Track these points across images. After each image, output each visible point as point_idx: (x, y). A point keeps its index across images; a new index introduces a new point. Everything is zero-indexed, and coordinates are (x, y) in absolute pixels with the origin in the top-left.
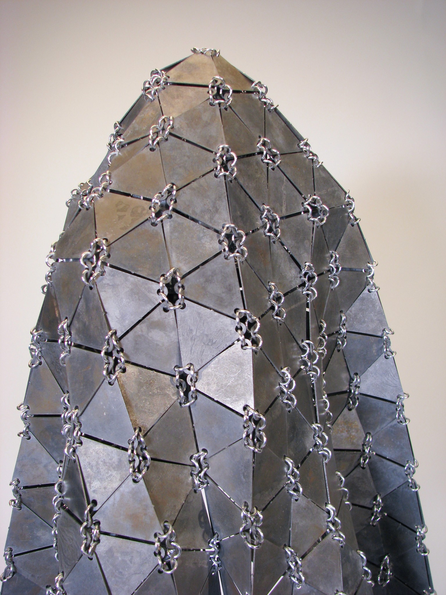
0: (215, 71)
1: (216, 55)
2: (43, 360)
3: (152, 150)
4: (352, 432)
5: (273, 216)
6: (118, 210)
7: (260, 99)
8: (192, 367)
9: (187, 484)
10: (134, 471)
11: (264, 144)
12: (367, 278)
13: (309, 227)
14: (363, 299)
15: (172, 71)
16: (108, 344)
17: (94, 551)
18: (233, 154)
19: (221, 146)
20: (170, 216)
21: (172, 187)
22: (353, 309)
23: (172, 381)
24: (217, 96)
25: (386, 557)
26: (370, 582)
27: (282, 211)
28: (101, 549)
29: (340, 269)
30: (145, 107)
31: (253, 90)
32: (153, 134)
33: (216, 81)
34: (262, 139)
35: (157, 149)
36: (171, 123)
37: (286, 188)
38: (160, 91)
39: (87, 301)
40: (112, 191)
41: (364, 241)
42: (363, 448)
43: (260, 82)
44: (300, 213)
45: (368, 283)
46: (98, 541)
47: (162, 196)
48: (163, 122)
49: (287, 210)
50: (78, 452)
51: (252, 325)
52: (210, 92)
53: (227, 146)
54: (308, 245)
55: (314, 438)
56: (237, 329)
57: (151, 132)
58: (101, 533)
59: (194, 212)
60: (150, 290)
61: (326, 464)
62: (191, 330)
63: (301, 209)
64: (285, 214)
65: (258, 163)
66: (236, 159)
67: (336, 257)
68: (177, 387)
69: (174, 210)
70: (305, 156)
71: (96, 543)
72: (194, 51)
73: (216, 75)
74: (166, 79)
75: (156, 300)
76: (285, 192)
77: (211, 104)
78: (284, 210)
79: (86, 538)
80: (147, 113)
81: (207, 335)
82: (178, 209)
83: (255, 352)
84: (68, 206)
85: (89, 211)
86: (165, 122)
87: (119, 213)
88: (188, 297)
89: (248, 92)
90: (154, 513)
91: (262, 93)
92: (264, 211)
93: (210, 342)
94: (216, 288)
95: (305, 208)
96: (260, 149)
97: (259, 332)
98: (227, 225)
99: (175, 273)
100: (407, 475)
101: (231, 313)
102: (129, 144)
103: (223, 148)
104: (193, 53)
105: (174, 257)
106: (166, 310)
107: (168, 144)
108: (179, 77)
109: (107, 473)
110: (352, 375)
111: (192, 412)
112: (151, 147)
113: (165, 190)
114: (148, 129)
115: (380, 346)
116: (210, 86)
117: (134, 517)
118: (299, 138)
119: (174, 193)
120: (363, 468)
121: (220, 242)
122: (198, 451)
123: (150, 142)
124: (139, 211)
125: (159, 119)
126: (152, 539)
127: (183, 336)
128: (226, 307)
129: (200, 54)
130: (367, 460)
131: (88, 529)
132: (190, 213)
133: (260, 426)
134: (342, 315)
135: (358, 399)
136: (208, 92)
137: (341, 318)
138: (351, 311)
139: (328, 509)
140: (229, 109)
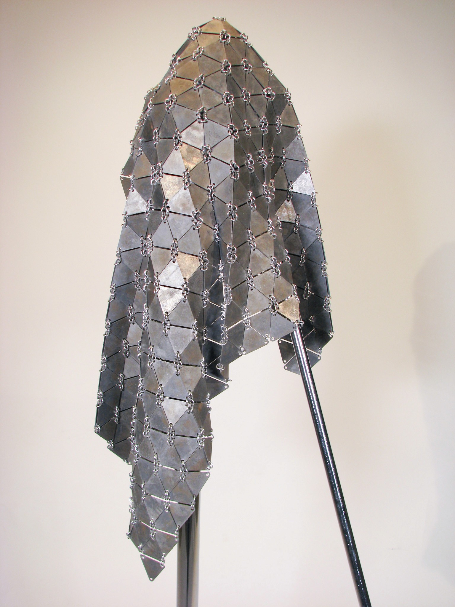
0: (223, 27)
1: (223, 20)
2: (143, 153)
3: (194, 60)
4: (290, 213)
5: (247, 94)
6: (180, 84)
7: (244, 42)
8: (209, 146)
9: (206, 198)
10: (185, 185)
11: (245, 61)
12: (296, 132)
13: (265, 102)
14: (295, 143)
15: (203, 27)
16: (176, 134)
17: (166, 219)
18: (230, 64)
19: (224, 60)
20: (202, 88)
21: (203, 76)
22: (289, 147)
23: (201, 152)
24: (223, 39)
25: (307, 283)
26: (290, 263)
27: (252, 92)
28: (170, 218)
29: (281, 125)
30: (191, 43)
31: (240, 37)
32: (195, 54)
33: (223, 32)
34: (244, 59)
35: (197, 60)
36: (203, 49)
37: (254, 82)
38: (197, 36)
39: (167, 119)
40: (177, 77)
41: (295, 114)
42: (295, 222)
43: (244, 34)
44: (261, 94)
45: (297, 135)
46: (168, 215)
47: (199, 79)
48: (199, 49)
49: (254, 92)
50: (161, 181)
51: (235, 131)
52: (220, 37)
53: (227, 60)
54: (264, 109)
55: (263, 191)
56: (228, 131)
57: (194, 53)
58: (170, 212)
59: (212, 86)
60: (193, 114)
61: (269, 204)
62: (210, 131)
63: (262, 93)
64: (253, 93)
65: (241, 70)
66: (231, 66)
67: (279, 119)
68: (203, 155)
69: (204, 85)
70: (265, 70)
71: (167, 216)
72: (214, 18)
73: (223, 29)
74: (200, 31)
75: (196, 118)
76: (254, 84)
77: (221, 42)
78: (253, 92)
79: (163, 214)
80: (192, 45)
81: (216, 134)
82: (205, 84)
83: (236, 141)
84: (145, 99)
85: (167, 85)
86: (200, 49)
87: (181, 85)
88: (209, 118)
89: (238, 38)
90: (192, 203)
91: (245, 39)
92: (243, 90)
93: (218, 136)
94: (220, 116)
95: (263, 93)
96: (243, 64)
97: (238, 134)
98: (226, 93)
99: (203, 109)
100: (317, 234)
101: (226, 125)
102: (183, 60)
103: (225, 61)
104: (213, 19)
105: (203, 103)
106: (199, 122)
107: (201, 58)
108: (206, 30)
109: (173, 187)
110: (289, 182)
111: (209, 167)
112: (194, 59)
113: (200, 77)
114: (193, 52)
115: (303, 167)
116: (220, 34)
117: (183, 205)
118: (263, 61)
119: (204, 78)
120: (296, 233)
121: (223, 99)
122: (211, 184)
123: (194, 57)
124: (189, 84)
125: (197, 47)
126: (191, 215)
127: (206, 133)
128: (224, 123)
129: (216, 20)
130: (297, 229)
131: (164, 211)
132: (210, 87)
133: (237, 171)
134: (284, 150)
135: (292, 195)
136: (219, 37)
137: (283, 151)
138: (288, 149)
139: (269, 221)
140: (229, 45)
